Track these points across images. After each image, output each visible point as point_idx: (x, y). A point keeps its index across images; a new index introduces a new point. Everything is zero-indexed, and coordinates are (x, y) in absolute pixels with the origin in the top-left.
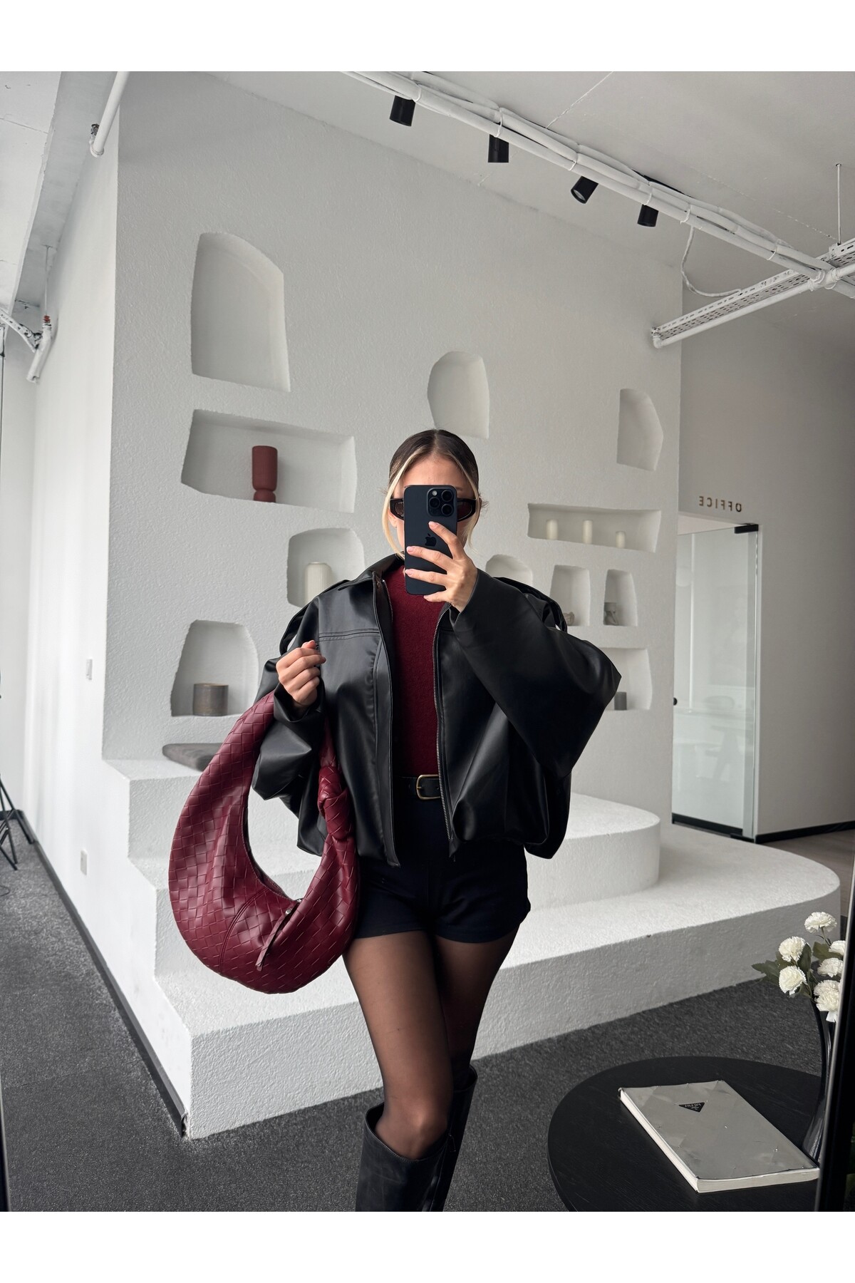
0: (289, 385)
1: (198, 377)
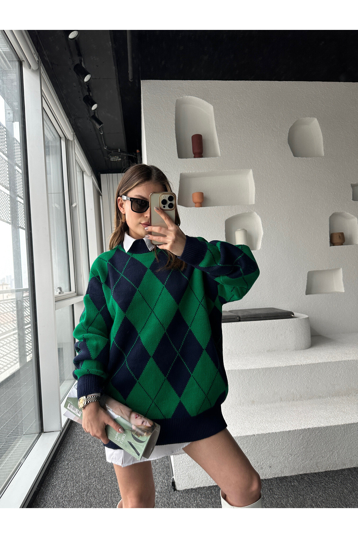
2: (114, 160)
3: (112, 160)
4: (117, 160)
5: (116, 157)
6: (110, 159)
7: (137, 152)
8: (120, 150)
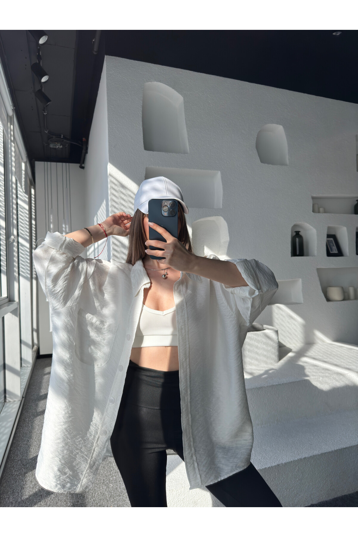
0: (189, 150)
1: (147, 151)
2: (54, 147)
3: (52, 147)
4: (58, 147)
5: (57, 143)
6: (49, 144)
7: (83, 140)
8: (63, 136)
